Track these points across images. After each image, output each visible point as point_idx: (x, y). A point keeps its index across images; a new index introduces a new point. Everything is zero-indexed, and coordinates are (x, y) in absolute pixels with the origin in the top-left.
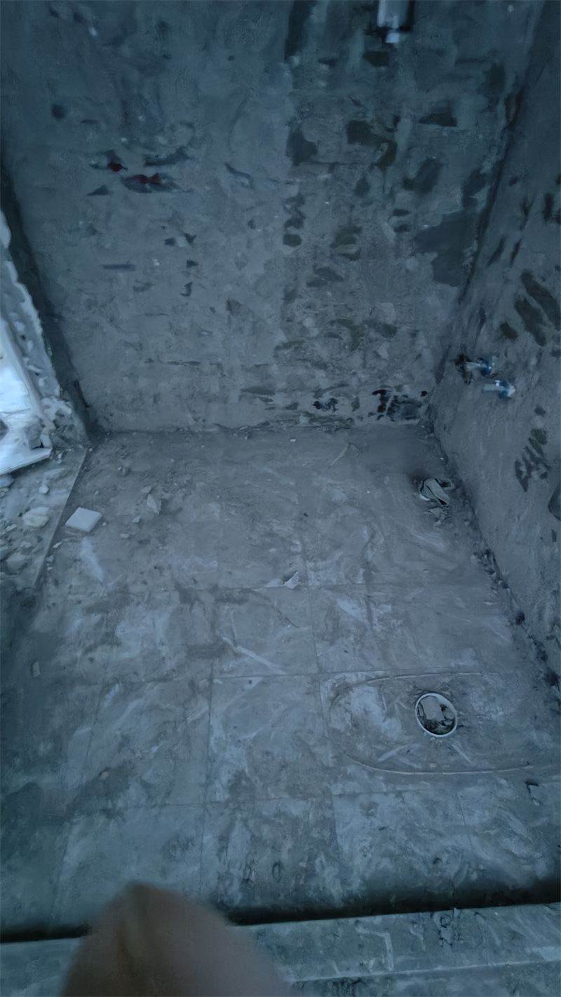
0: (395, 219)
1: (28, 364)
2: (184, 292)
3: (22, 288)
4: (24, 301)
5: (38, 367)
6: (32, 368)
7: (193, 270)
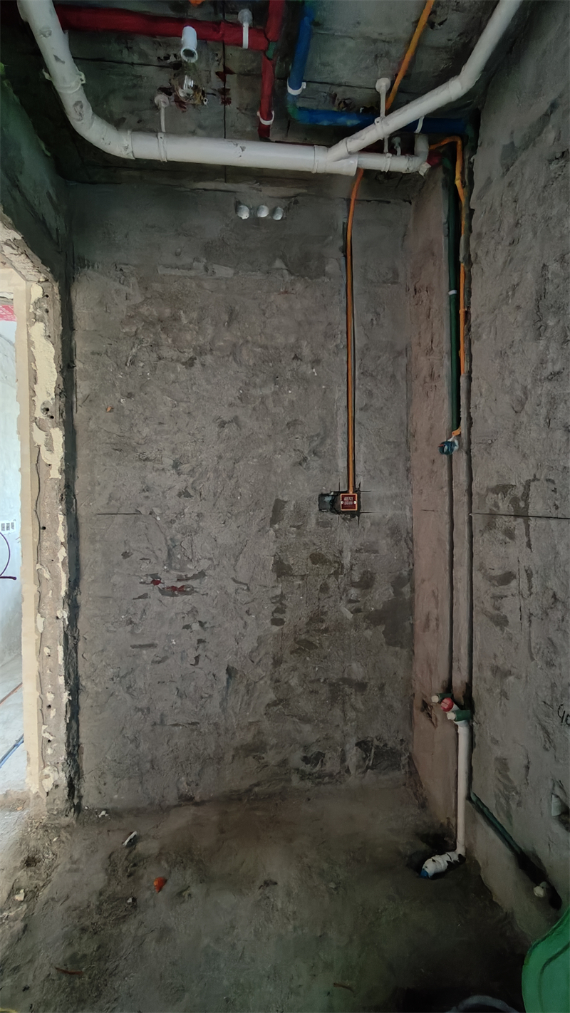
0: (349, 606)
1: (45, 731)
2: (193, 663)
4: (61, 676)
5: (52, 735)
6: (47, 735)
7: (201, 646)
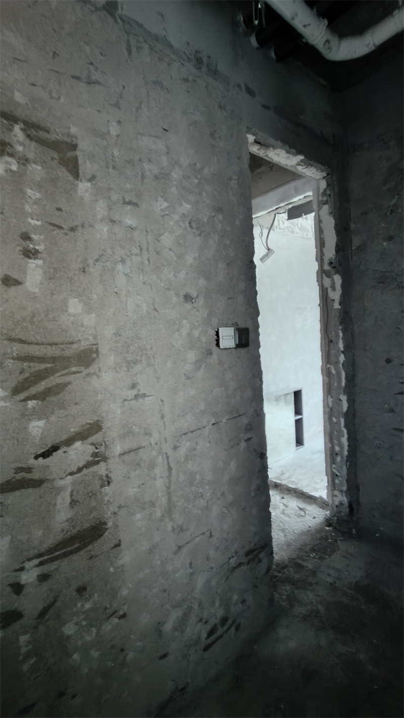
1: (334, 468)
3: (345, 431)
4: (343, 437)
5: (338, 471)
6: (335, 471)
